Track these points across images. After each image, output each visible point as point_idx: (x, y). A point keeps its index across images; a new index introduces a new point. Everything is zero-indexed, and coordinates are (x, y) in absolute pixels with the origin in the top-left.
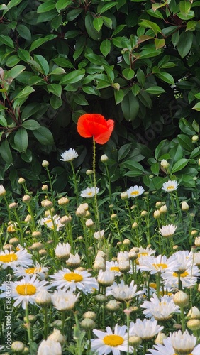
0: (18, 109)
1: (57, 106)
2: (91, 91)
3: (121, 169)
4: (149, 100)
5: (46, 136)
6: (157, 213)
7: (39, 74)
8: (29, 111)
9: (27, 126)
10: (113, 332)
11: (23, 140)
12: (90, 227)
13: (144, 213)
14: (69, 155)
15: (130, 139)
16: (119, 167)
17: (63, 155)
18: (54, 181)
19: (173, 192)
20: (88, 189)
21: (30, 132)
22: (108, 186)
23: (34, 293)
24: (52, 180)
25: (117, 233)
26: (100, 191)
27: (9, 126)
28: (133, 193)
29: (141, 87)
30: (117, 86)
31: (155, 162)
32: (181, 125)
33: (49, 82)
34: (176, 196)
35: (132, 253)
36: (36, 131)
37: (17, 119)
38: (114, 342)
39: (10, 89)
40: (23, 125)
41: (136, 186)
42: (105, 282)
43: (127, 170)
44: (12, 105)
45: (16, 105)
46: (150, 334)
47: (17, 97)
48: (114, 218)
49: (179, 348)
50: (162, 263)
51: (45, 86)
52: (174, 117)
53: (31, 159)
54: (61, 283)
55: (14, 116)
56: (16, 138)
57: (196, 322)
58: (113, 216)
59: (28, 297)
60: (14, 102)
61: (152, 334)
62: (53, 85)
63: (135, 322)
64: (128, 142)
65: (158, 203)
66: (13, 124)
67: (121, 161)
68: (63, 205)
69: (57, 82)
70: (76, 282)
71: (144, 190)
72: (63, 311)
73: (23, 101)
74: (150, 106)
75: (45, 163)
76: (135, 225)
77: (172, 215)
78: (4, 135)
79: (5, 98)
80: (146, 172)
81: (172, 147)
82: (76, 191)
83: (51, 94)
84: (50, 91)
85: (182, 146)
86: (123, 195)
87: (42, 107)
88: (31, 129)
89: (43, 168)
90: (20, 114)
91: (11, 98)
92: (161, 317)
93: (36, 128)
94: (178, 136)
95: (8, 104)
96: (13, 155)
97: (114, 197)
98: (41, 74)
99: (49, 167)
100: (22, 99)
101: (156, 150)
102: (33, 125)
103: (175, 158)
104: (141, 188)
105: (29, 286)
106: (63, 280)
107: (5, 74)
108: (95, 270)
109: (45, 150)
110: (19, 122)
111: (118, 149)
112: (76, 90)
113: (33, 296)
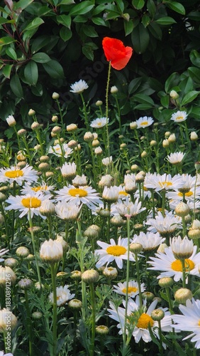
0: (28, 41)
1: (67, 37)
2: (101, 22)
3: (131, 103)
4: (159, 32)
5: (56, 69)
6: (165, 142)
7: (48, 5)
8: (38, 43)
9: (36, 59)
10: (117, 243)
11: (33, 73)
12: (99, 154)
13: (153, 142)
14: (79, 86)
15: (141, 73)
16: (129, 101)
17: (72, 87)
18: (65, 114)
19: (182, 123)
20: (98, 119)
21: (40, 66)
22: (118, 118)
23: (39, 206)
24: (63, 112)
25: (126, 163)
26: (110, 121)
27: (19, 59)
28: (142, 124)
29: (151, 18)
30: (127, 16)
31: (164, 95)
32: (192, 57)
33: (59, 13)
34: (185, 127)
35: (139, 176)
36: (46, 64)
37: (27, 51)
38: (117, 252)
39: (20, 21)
40: (32, 58)
41: (146, 118)
42: (110, 198)
43: (137, 103)
44: (22, 38)
45: (26, 37)
46: (152, 245)
47: (27, 29)
48: (123, 148)
49: (178, 252)
50: (167, 181)
51: (54, 17)
52: (186, 50)
53: (41, 93)
54: (66, 198)
55: (24, 49)
56: (26, 71)
57: (197, 231)
58: (123, 145)
59: (33, 209)
60: (23, 34)
61: (154, 245)
62: (63, 16)
63: (138, 235)
64: (138, 76)
65: (167, 133)
66: (23, 57)
67: (131, 95)
68: (71, 131)
69: (67, 13)
70: (80, 197)
71: (153, 121)
72: (66, 220)
73: (32, 33)
74: (160, 38)
75: (55, 95)
76: (144, 153)
77: (181, 146)
78: (14, 68)
79: (14, 30)
80: (156, 106)
81: (182, 79)
82: (86, 122)
83: (61, 25)
84: (60, 22)
85: (192, 78)
86: (132, 125)
87: (52, 40)
88: (41, 62)
89: (54, 100)
90: (30, 47)
91: (20, 30)
92: (164, 230)
93: (46, 61)
94: (189, 68)
95: (18, 36)
96: (23, 89)
97: (124, 128)
98: (50, 5)
99: (59, 98)
100: (31, 31)
101: (166, 83)
102: (43, 58)
103: (186, 91)
104: (150, 119)
105: (34, 199)
106: (68, 196)
107: (14, 6)
108: (100, 187)
109: (56, 84)
110: (29, 55)
111: (129, 83)
112: (86, 21)
113: (38, 209)
